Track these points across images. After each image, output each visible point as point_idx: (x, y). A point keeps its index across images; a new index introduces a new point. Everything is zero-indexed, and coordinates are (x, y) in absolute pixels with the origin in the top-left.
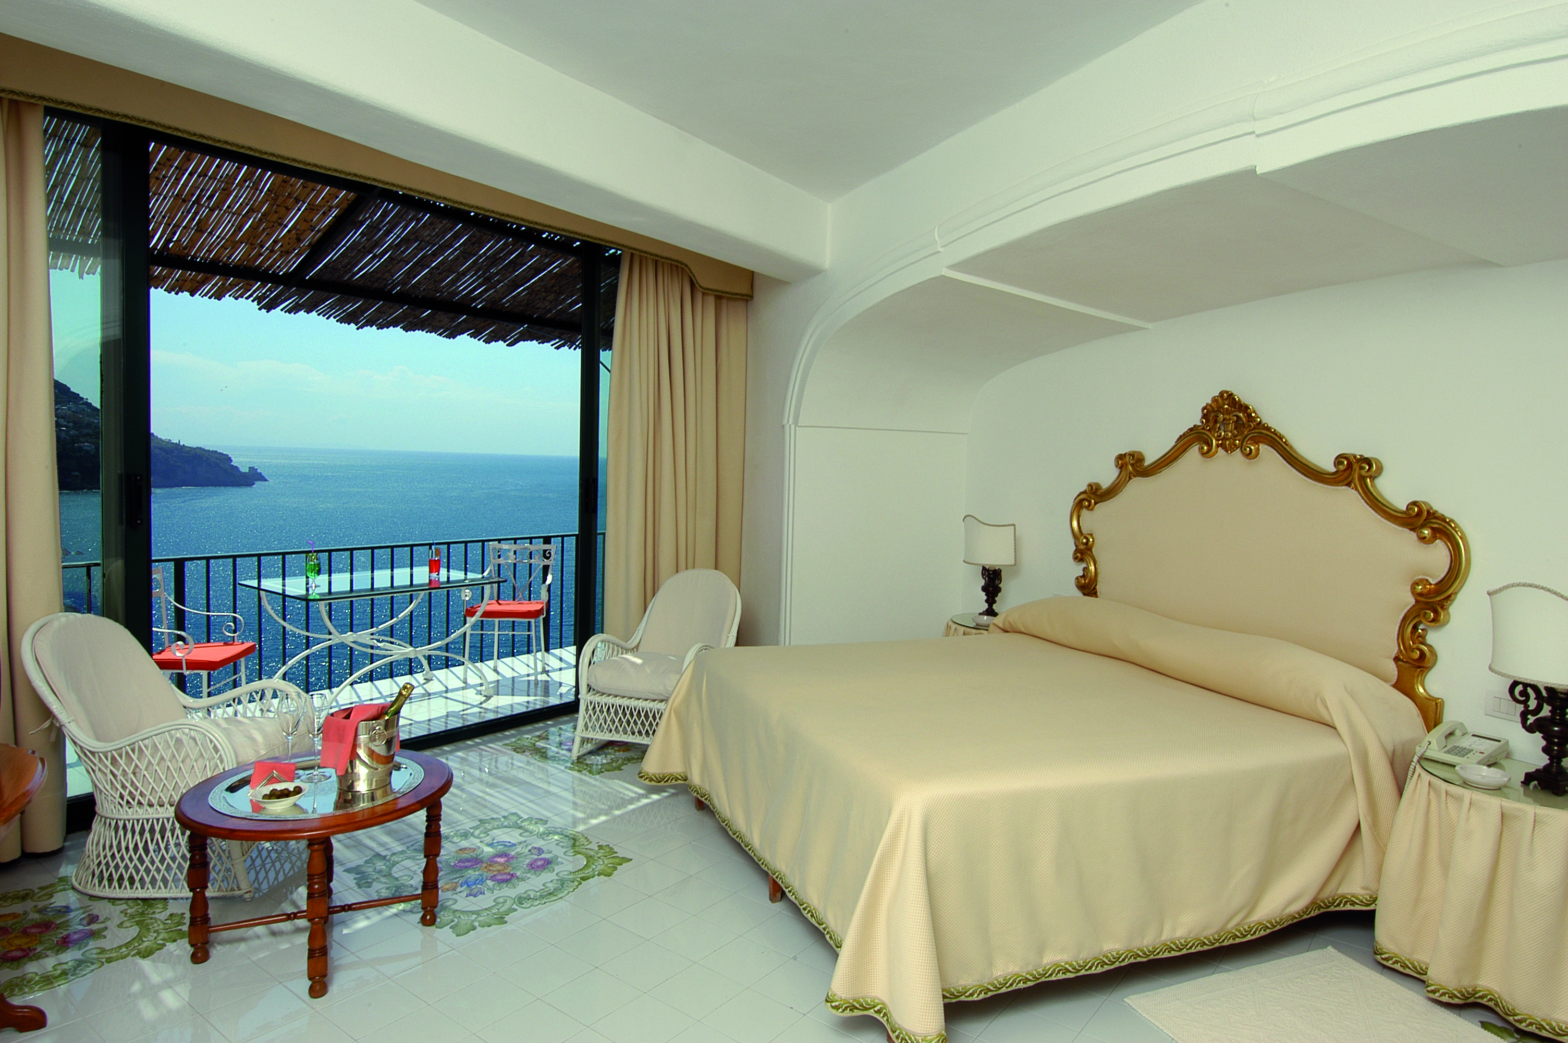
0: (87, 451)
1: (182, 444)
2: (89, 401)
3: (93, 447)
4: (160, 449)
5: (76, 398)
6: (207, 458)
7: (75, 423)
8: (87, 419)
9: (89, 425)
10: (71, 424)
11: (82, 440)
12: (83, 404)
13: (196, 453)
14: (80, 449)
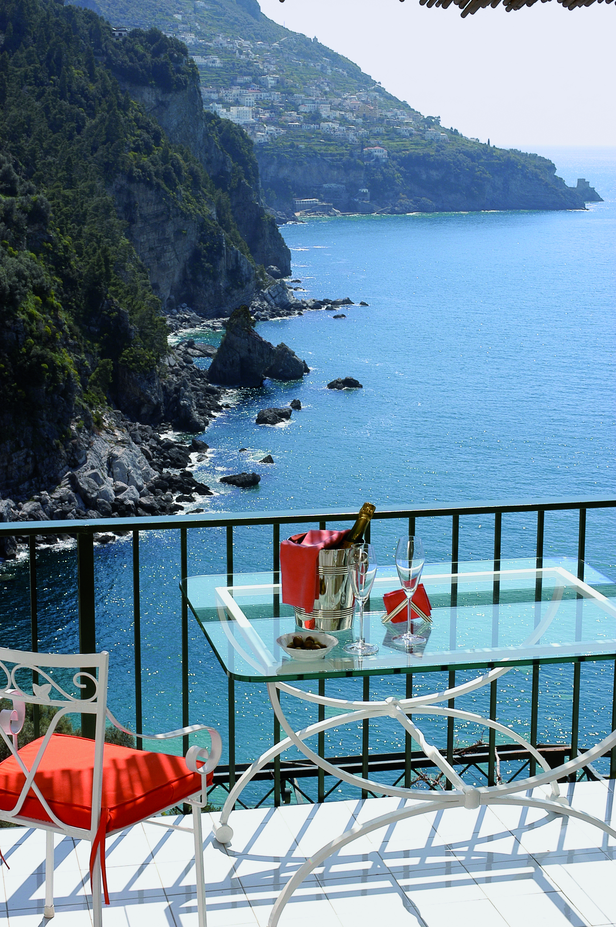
0: (377, 159)
1: (491, 145)
2: (382, 86)
3: (385, 151)
4: (464, 153)
5: (367, 82)
6: (523, 166)
7: (365, 117)
8: (378, 114)
9: (381, 120)
10: (360, 120)
11: (372, 141)
12: (376, 90)
13: (509, 159)
14: (370, 155)
